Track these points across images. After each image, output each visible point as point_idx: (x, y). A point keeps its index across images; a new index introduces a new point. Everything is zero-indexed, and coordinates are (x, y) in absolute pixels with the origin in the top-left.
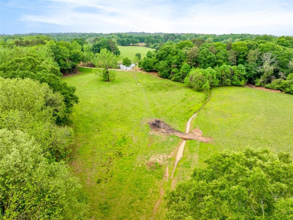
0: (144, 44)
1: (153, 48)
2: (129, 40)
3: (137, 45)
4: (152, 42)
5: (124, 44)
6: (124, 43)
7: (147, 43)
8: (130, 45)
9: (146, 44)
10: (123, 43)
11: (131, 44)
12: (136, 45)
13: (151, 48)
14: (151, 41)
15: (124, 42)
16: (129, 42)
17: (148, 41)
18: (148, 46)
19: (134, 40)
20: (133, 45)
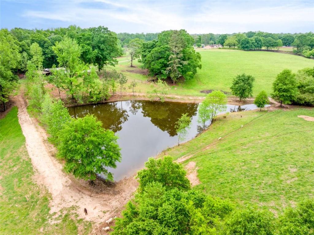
0: (291, 49)
1: (309, 58)
2: (260, 41)
3: (275, 49)
4: (309, 45)
5: (247, 47)
6: (247, 45)
7: (298, 46)
8: (261, 50)
9: (296, 49)
10: (245, 44)
11: (263, 48)
12: (273, 49)
13: (306, 57)
14: (309, 43)
15: (248, 42)
16: (260, 43)
17: (302, 43)
18: (299, 53)
19: (270, 41)
20: (268, 51)
